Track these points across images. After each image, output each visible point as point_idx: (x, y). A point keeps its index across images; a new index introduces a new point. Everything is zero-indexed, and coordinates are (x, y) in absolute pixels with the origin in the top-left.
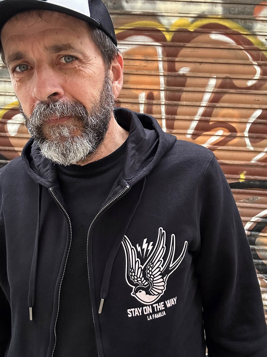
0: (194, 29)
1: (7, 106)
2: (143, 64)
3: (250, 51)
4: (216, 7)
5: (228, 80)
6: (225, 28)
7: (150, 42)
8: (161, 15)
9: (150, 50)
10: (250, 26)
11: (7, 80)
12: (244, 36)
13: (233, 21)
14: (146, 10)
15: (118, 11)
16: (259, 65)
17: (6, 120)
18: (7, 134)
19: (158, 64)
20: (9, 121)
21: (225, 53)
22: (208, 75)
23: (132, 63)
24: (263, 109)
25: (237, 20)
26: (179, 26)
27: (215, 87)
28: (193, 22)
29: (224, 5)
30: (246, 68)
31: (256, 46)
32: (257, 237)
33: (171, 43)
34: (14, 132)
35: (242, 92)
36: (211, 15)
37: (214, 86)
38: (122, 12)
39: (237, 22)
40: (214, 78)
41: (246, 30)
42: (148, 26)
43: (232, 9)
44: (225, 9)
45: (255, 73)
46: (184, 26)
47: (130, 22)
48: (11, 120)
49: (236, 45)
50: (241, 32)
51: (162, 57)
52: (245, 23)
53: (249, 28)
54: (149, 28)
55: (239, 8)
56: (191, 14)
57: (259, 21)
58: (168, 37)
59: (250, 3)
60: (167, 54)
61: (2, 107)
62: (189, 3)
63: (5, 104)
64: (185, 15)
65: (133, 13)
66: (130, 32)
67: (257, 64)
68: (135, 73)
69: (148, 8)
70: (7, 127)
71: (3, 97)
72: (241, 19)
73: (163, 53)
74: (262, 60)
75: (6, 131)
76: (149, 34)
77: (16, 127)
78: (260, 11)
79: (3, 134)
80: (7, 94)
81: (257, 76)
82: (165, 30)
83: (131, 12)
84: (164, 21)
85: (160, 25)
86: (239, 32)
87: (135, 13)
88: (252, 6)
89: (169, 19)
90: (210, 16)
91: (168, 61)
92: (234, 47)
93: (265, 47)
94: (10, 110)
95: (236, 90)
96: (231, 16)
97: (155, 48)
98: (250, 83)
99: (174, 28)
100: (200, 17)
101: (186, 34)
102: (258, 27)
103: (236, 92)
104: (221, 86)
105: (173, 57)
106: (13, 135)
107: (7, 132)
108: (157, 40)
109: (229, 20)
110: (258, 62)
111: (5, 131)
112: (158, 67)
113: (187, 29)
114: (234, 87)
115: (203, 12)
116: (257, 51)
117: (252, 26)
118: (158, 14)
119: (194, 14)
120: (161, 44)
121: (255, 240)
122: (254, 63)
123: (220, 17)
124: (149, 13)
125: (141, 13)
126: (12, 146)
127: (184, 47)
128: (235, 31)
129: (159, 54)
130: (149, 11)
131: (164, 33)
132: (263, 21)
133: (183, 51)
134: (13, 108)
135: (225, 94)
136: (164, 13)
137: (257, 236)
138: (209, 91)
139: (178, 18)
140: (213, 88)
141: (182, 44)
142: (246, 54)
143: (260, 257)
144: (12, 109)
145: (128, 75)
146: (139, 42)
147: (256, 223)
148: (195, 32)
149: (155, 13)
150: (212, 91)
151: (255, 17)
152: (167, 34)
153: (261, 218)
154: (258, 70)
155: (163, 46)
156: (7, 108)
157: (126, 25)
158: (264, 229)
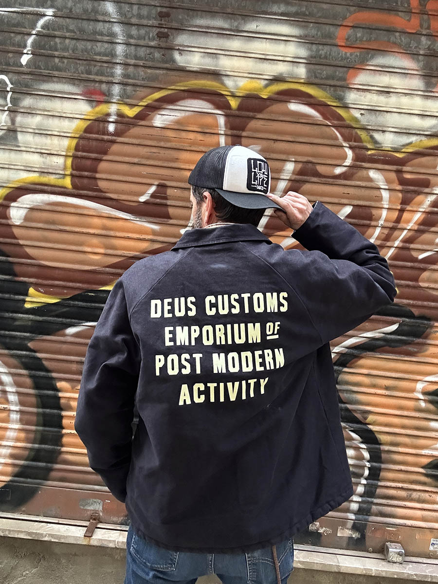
0: (267, 95)
1: (13, 184)
2: (200, 137)
3: (340, 129)
4: (297, 67)
5: (310, 165)
6: (309, 96)
7: (209, 109)
8: (225, 74)
9: (209, 120)
10: (341, 95)
11: (13, 149)
12: (332, 107)
13: (320, 88)
14: (206, 66)
15: (168, 66)
16: (351, 147)
17: (9, 202)
18: (10, 222)
19: (219, 139)
20: (13, 204)
21: (307, 129)
22: (283, 157)
23: (184, 135)
24: (353, 206)
25: (325, 86)
26: (250, 90)
27: (294, 173)
28: (266, 86)
29: (308, 65)
30: (335, 151)
31: (348, 122)
32: (340, 374)
33: (237, 112)
34: (20, 219)
35: (327, 181)
36: (290, 77)
37: (291, 172)
38: (173, 67)
39: (325, 90)
40: (292, 161)
41: (336, 101)
42: (207, 88)
43: (319, 71)
44: (309, 71)
45: (345, 157)
46: (255, 91)
47: (184, 81)
48: (16, 203)
49: (322, 120)
50: (329, 103)
51: (224, 129)
52: (335, 91)
53: (340, 99)
54: (207, 89)
55: (327, 71)
56: (264, 75)
57: (353, 89)
58: (234, 103)
59: (342, 65)
60: (230, 126)
61: (5, 185)
62: (263, 60)
63: (8, 181)
64: (256, 76)
65: (188, 69)
66: (182, 94)
67: (348, 146)
68: (188, 148)
69: (208, 64)
70: (10, 212)
71: (6, 171)
72: (330, 86)
73: (226, 124)
74: (355, 142)
75: (8, 216)
76: (208, 98)
77: (22, 213)
78: (355, 76)
79: (3, 221)
80: (12, 167)
81: (348, 162)
82: (229, 94)
83: (185, 67)
84: (229, 83)
85: (224, 87)
86: (326, 103)
87: (191, 69)
88: (345, 69)
89: (235, 81)
90: (291, 80)
91: (231, 136)
92: (319, 123)
93: (359, 125)
94: (14, 189)
95: (319, 179)
96: (317, 81)
97: (216, 117)
98: (338, 171)
99: (242, 93)
100: (277, 79)
101: (257, 101)
102: (352, 97)
103: (319, 181)
104: (301, 173)
105: (239, 130)
106: (18, 223)
107: (11, 219)
108: (218, 107)
109: (314, 86)
110: (351, 143)
111: (6, 217)
112: (219, 142)
113: (258, 95)
114: (317, 174)
115: (281, 74)
116: (349, 129)
117: (344, 96)
118: (221, 73)
119: (269, 75)
120: (224, 112)
121: (338, 377)
122: (344, 144)
123: (302, 81)
124: (209, 70)
125: (198, 70)
127: (253, 118)
128: (323, 101)
129: (220, 125)
130: (211, 68)
131: (229, 98)
132: (358, 89)
133: (253, 124)
134: (21, 186)
135: (305, 184)
136: (229, 71)
137: (341, 372)
138: (285, 178)
139: (247, 79)
140: (291, 175)
141: (251, 114)
142: (334, 132)
143: (344, 401)
144: (17, 188)
145: (179, 151)
146: (195, 107)
147: (340, 355)
148: (269, 99)
149: (218, 71)
150: (288, 178)
151: (348, 84)
152: (233, 99)
153: (347, 348)
154: (350, 153)
155: (226, 116)
157: (179, 84)
158: (350, 363)
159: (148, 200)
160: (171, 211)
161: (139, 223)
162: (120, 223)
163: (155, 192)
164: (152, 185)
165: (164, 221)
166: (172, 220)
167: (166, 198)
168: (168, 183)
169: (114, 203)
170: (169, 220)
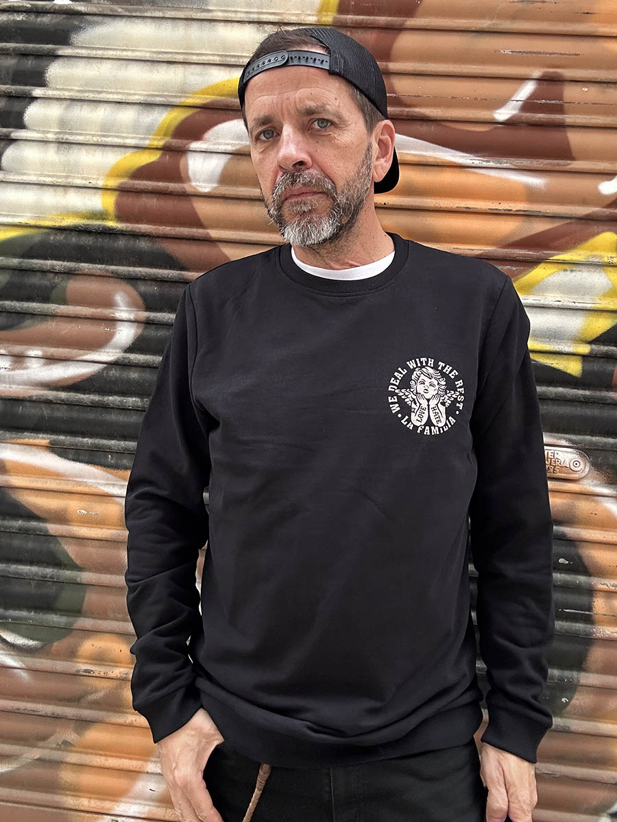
1: (193, 97)
17: (185, 141)
18: (187, 187)
20: (195, 145)
34: (209, 181)
48: (201, 141)
61: (175, 101)
63: (184, 92)
70: (187, 165)
75: (182, 175)
77: (216, 165)
79: (172, 186)
80: (194, 59)
94: (199, 110)
106: (206, 188)
107: (189, 180)
126: (200, 225)
144: (204, 108)
156: (190, 101)
159: (514, 116)
160: (574, 138)
161: (493, 173)
162: (447, 177)
163: (533, 96)
164: (523, 79)
165: (558, 165)
166: (577, 162)
167: (560, 109)
168: (568, 73)
169: (433, 128)
170: (569, 162)
